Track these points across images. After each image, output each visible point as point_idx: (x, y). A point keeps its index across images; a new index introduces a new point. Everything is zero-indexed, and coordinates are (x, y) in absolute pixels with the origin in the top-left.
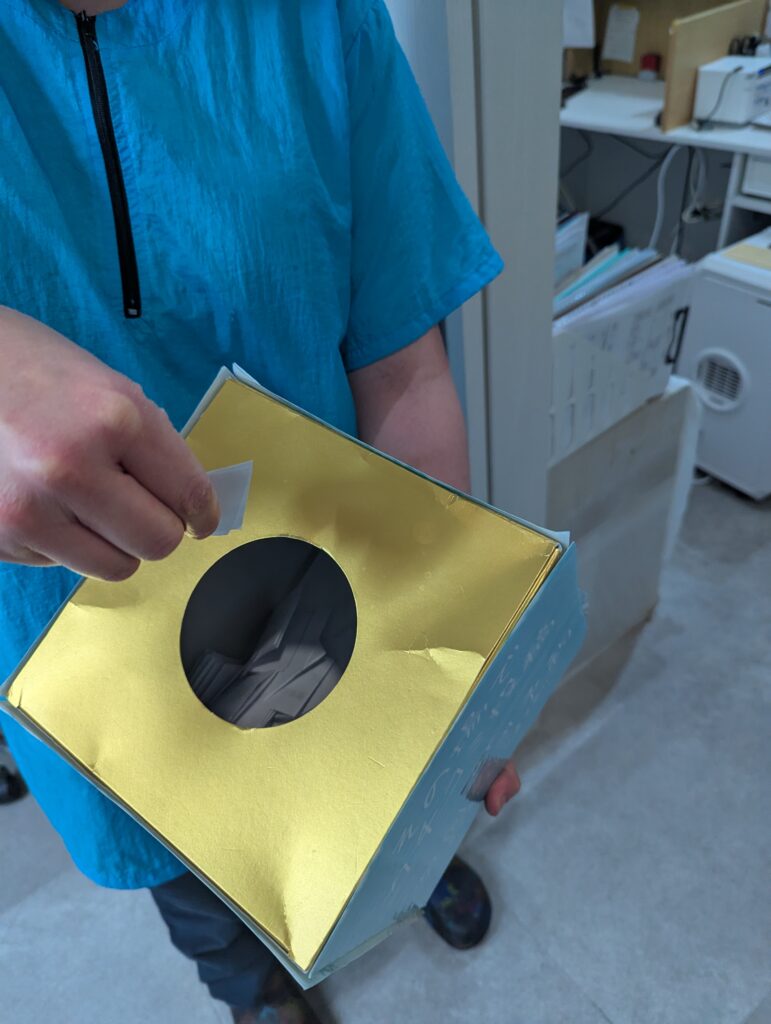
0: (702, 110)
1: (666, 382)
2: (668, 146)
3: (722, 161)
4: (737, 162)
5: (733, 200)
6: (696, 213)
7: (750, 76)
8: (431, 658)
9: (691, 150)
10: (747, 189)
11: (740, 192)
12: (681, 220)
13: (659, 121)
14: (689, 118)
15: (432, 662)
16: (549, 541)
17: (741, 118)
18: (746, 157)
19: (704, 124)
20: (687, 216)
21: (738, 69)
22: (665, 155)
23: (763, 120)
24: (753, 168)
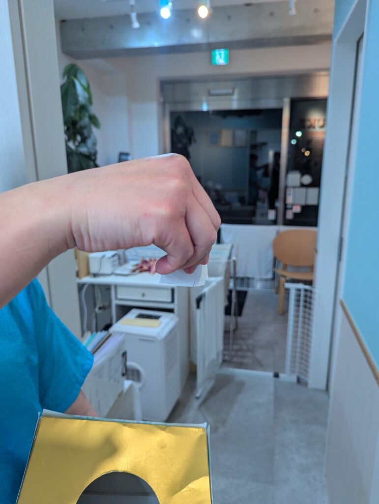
1: (123, 385)
2: (83, 284)
3: (107, 288)
4: (113, 288)
5: (114, 302)
6: (100, 308)
7: (109, 258)
9: (93, 286)
10: (119, 297)
11: (116, 298)
12: (95, 312)
13: (78, 275)
14: (88, 273)
17: (109, 272)
18: (116, 286)
19: (96, 275)
20: (97, 310)
21: (104, 256)
23: (117, 271)
24: (119, 290)
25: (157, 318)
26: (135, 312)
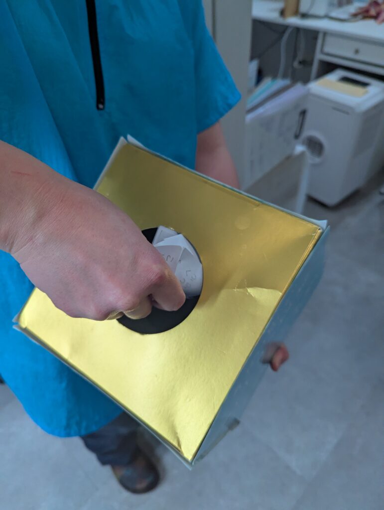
0: (303, 8)
1: (293, 149)
2: (285, 27)
3: (313, 35)
4: (320, 37)
5: (319, 56)
6: (300, 63)
8: (249, 293)
9: (297, 30)
10: (327, 49)
11: (322, 52)
12: (293, 67)
13: (282, 13)
14: (297, 13)
15: (250, 295)
16: (315, 226)
17: (322, 13)
18: (325, 34)
19: (304, 16)
20: (296, 64)
22: (284, 32)
23: (334, 14)
24: (329, 40)
25: (365, 85)
26: (340, 73)
